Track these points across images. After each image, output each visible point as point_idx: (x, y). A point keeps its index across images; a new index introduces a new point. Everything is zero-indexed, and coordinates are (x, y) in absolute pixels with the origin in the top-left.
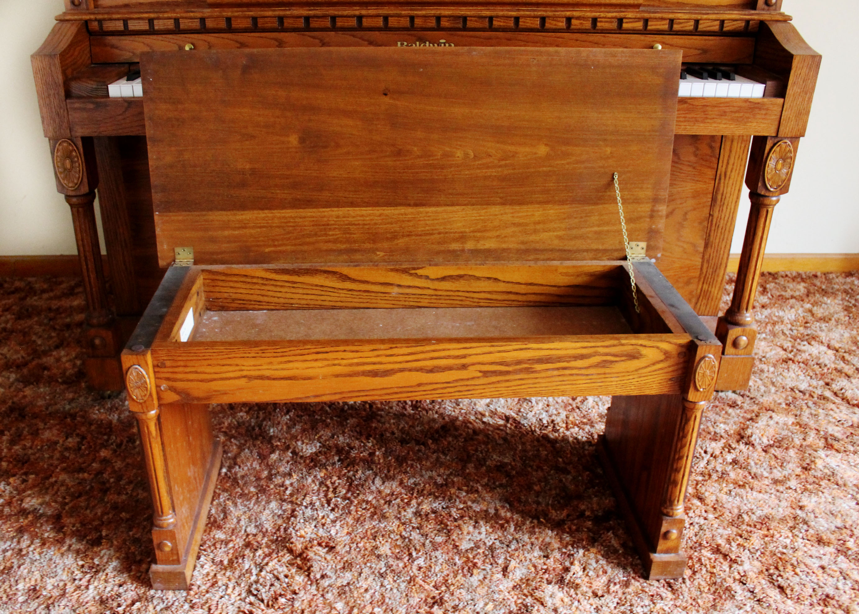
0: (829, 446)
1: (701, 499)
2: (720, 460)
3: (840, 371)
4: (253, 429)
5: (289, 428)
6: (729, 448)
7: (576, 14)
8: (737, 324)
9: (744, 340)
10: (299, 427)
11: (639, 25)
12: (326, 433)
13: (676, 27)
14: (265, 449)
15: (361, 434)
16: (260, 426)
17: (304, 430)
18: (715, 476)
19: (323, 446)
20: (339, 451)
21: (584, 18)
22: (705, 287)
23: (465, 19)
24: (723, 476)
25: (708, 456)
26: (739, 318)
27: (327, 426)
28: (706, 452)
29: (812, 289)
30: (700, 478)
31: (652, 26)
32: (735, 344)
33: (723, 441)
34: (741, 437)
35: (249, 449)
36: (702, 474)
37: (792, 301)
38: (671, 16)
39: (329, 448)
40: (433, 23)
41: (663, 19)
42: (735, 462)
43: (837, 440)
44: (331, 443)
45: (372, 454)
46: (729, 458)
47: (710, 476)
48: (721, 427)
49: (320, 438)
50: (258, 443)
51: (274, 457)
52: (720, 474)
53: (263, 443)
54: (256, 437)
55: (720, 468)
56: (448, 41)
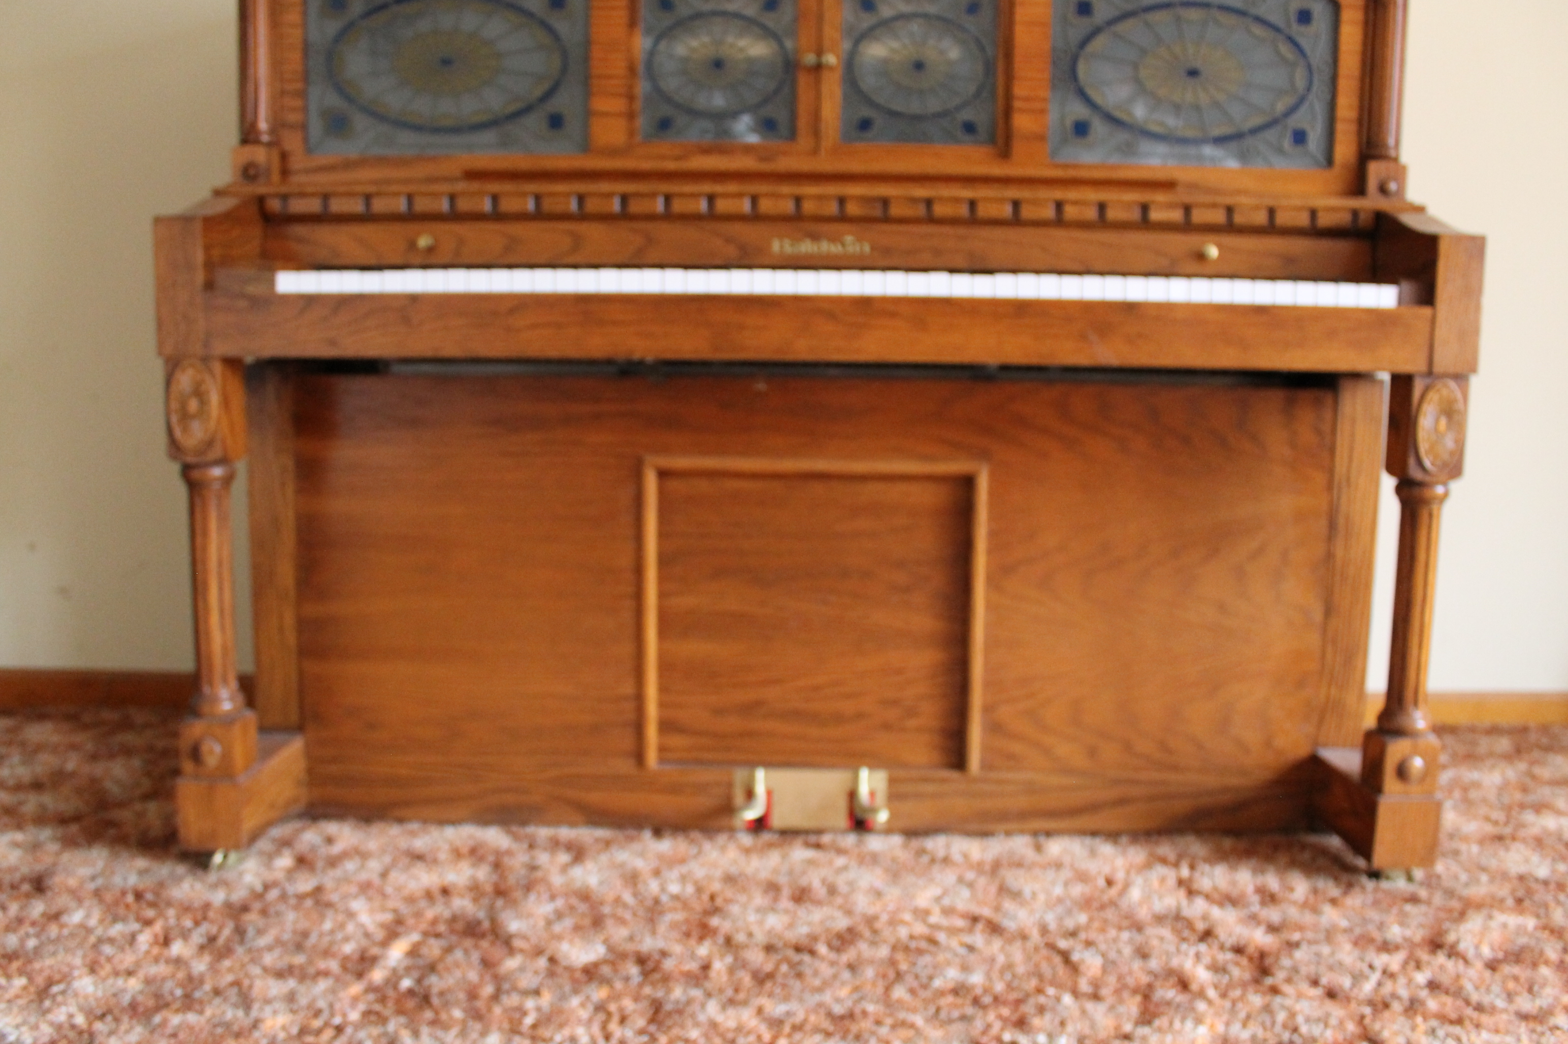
2: (1402, 980)
5: (549, 923)
6: (1416, 961)
7: (1066, 195)
8: (1400, 732)
9: (1418, 763)
10: (568, 923)
11: (1177, 216)
12: (619, 933)
13: (1238, 219)
14: (497, 952)
15: (688, 935)
16: (494, 921)
17: (577, 928)
18: (1397, 1006)
19: (611, 949)
20: (641, 960)
21: (1086, 204)
23: (885, 202)
24: (1413, 1007)
25: (1377, 974)
26: (1402, 721)
27: (624, 923)
28: (1371, 967)
30: (1367, 1010)
31: (1199, 217)
32: (1402, 772)
33: (1404, 953)
34: (1435, 944)
35: (466, 950)
36: (1371, 1003)
38: (1228, 200)
39: (623, 956)
40: (832, 208)
41: (1214, 207)
42: (1433, 986)
44: (630, 947)
45: (706, 967)
46: (1421, 978)
47: (1386, 1006)
48: (1395, 932)
49: (606, 942)
50: (485, 944)
51: (512, 964)
52: (1407, 1003)
53: (493, 943)
54: (483, 936)
55: (1404, 993)
56: (859, 239)
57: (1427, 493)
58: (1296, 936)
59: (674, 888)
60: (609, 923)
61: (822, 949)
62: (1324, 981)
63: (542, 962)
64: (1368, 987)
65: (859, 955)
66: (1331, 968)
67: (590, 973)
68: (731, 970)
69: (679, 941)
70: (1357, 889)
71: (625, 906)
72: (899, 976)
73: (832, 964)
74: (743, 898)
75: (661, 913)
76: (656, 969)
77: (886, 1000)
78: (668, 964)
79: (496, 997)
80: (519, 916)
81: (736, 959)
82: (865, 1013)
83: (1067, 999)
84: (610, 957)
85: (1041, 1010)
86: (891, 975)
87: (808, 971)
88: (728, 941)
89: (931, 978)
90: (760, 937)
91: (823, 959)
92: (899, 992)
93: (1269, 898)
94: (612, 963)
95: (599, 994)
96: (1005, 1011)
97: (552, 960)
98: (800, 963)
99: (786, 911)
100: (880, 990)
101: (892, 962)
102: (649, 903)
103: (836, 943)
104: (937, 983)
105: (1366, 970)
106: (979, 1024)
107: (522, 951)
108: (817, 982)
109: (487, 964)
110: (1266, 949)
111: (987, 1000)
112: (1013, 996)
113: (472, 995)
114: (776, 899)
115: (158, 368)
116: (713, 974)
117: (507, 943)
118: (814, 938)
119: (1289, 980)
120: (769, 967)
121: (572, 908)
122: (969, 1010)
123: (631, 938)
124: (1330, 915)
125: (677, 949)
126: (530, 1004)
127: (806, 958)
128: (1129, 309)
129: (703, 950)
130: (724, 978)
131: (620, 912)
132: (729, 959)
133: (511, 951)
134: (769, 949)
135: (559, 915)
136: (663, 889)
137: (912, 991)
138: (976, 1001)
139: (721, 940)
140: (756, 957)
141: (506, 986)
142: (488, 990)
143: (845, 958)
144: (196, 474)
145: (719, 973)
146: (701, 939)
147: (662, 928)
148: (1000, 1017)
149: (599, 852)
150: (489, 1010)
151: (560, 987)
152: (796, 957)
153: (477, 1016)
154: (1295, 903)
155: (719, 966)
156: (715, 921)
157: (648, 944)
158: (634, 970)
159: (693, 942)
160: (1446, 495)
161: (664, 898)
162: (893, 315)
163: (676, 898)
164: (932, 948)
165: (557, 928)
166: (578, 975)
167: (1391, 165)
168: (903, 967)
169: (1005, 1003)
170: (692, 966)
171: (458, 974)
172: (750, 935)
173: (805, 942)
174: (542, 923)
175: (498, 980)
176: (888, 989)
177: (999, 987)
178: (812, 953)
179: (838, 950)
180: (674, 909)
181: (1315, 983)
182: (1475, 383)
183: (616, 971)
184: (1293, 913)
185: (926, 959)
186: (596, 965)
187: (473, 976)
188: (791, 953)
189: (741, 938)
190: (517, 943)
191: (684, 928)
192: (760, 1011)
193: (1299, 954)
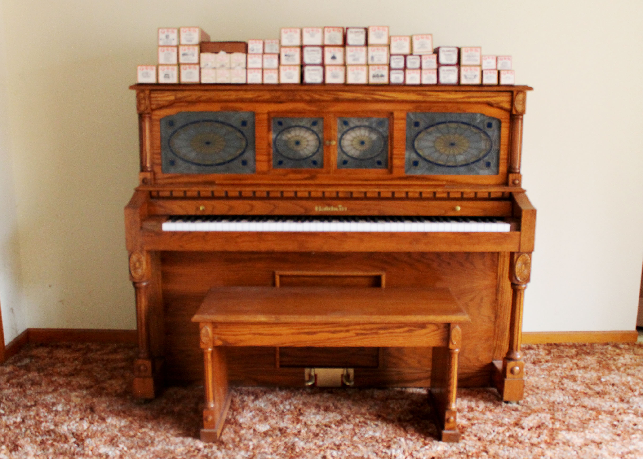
0: (568, 430)
1: (487, 452)
2: (501, 435)
3: (585, 394)
4: (230, 420)
5: (251, 419)
6: (508, 429)
7: (410, 190)
8: (511, 359)
9: (517, 368)
10: (257, 419)
11: (445, 195)
12: (273, 422)
13: (465, 196)
14: (238, 428)
15: (293, 422)
16: (235, 419)
17: (260, 421)
18: (497, 442)
19: (271, 427)
20: (280, 430)
21: (416, 192)
22: (498, 342)
23: (351, 193)
24: (502, 443)
25: (495, 433)
26: (513, 356)
27: (274, 418)
28: (494, 431)
29: (580, 352)
30: (488, 443)
31: (452, 195)
32: (512, 372)
33: (506, 427)
34: (516, 424)
35: (229, 428)
36: (490, 441)
37: (566, 359)
38: (462, 190)
39: (274, 429)
40: (334, 195)
41: (457, 192)
42: (511, 436)
43: (575, 426)
44: (276, 426)
45: (299, 432)
46: (507, 434)
47: (494, 442)
48: (506, 420)
49: (269, 424)
50: (233, 426)
51: (243, 432)
52: (500, 441)
53: (236, 426)
54: (232, 424)
55: (500, 439)
56: (343, 206)
57: (519, 287)
58: (476, 422)
59: (288, 407)
60: (269, 418)
61: (333, 426)
62: (478, 435)
63: (251, 431)
64: (490, 437)
65: (344, 428)
66: (482, 431)
67: (266, 434)
68: (307, 433)
69: (291, 424)
70: (500, 406)
71: (273, 413)
72: (355, 434)
73: (336, 430)
74: (309, 410)
75: (285, 415)
76: (285, 432)
77: (351, 441)
78: (288, 431)
79: (240, 441)
80: (242, 417)
81: (308, 429)
82: (345, 444)
83: (403, 440)
84: (271, 429)
85: (395, 443)
86: (353, 433)
87: (329, 432)
88: (305, 424)
89: (364, 434)
90: (315, 423)
91: (333, 429)
92: (355, 438)
93: (471, 409)
94: (272, 431)
95: (269, 440)
96: (385, 444)
97: (254, 430)
98: (327, 430)
99: (322, 414)
100: (350, 438)
101: (354, 430)
102: (280, 412)
103: (337, 424)
104: (366, 436)
105: (492, 432)
106: (377, 447)
107: (245, 428)
108: (331, 436)
109: (236, 432)
110: (464, 426)
111: (380, 440)
112: (387, 439)
113: (234, 441)
114: (319, 411)
115: (126, 254)
116: (301, 434)
117: (240, 425)
118: (331, 422)
119: (468, 435)
120: (318, 432)
121: (257, 414)
122: (374, 443)
123: (277, 423)
124: (489, 415)
125: (291, 426)
126: (251, 443)
127: (329, 429)
128: (425, 234)
129: (298, 426)
130: (305, 435)
131: (272, 415)
132: (306, 429)
133: (242, 428)
134: (317, 426)
135: (254, 417)
136: (285, 408)
137: (359, 438)
138: (377, 441)
139: (303, 423)
140: (314, 428)
141: (243, 438)
142: (238, 439)
143: (340, 428)
144: (138, 285)
145: (303, 433)
146: (297, 423)
147: (285, 420)
148: (383, 445)
149: (263, 395)
150: (239, 445)
151: (258, 438)
152: (325, 429)
153: (236, 446)
154: (478, 411)
155: (303, 431)
156: (301, 418)
157: (282, 425)
158: (279, 433)
159: (295, 424)
160: (525, 288)
161: (285, 410)
162: (353, 237)
163: (288, 410)
164: (366, 425)
165: (254, 421)
166: (263, 435)
167: (517, 175)
168: (357, 431)
169: (385, 441)
170: (296, 431)
171: (228, 435)
172: (312, 422)
173: (328, 423)
174: (249, 419)
175: (240, 436)
176: (352, 437)
177: (384, 437)
178: (330, 427)
179: (338, 426)
180: (288, 414)
181: (476, 436)
182: (534, 254)
183: (273, 433)
184: (477, 414)
185: (364, 429)
186: (267, 431)
187: (232, 436)
188: (324, 427)
189: (309, 423)
190: (243, 426)
191: (292, 420)
192: (315, 444)
193: (474, 427)
